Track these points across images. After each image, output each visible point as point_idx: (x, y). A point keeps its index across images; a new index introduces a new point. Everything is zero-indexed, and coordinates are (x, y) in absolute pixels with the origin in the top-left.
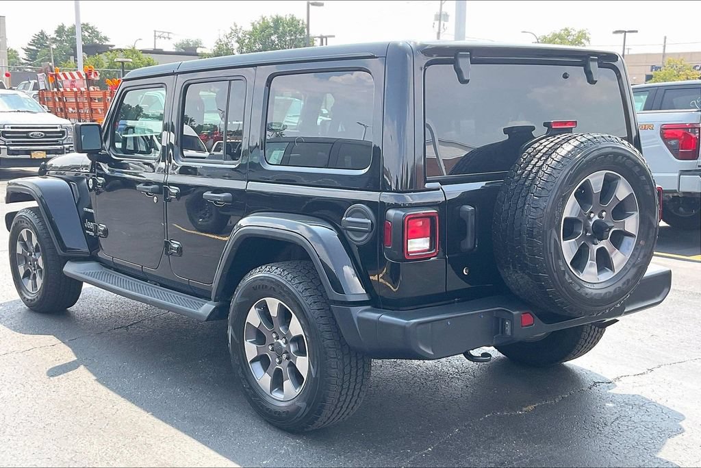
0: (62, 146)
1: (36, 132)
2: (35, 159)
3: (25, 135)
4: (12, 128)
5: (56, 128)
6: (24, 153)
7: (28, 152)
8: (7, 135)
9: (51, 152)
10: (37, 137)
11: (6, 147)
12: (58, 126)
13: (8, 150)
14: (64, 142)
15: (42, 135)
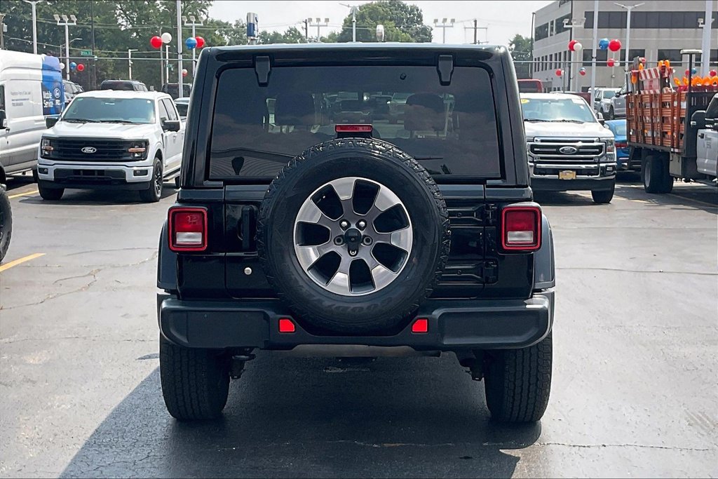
0: (596, 165)
1: (567, 147)
2: (563, 180)
3: (555, 150)
4: (542, 141)
5: (593, 142)
6: (551, 172)
7: (556, 171)
8: (535, 149)
9: (583, 173)
10: (568, 153)
11: (532, 164)
12: (595, 139)
13: (535, 167)
14: (601, 160)
15: (574, 150)
